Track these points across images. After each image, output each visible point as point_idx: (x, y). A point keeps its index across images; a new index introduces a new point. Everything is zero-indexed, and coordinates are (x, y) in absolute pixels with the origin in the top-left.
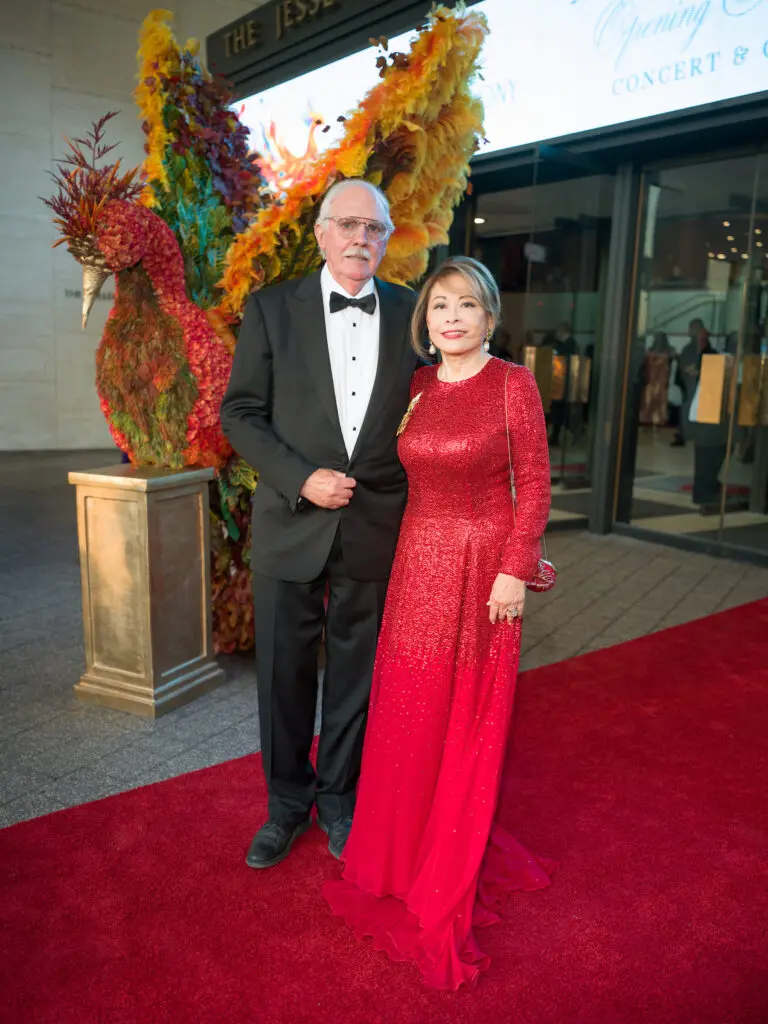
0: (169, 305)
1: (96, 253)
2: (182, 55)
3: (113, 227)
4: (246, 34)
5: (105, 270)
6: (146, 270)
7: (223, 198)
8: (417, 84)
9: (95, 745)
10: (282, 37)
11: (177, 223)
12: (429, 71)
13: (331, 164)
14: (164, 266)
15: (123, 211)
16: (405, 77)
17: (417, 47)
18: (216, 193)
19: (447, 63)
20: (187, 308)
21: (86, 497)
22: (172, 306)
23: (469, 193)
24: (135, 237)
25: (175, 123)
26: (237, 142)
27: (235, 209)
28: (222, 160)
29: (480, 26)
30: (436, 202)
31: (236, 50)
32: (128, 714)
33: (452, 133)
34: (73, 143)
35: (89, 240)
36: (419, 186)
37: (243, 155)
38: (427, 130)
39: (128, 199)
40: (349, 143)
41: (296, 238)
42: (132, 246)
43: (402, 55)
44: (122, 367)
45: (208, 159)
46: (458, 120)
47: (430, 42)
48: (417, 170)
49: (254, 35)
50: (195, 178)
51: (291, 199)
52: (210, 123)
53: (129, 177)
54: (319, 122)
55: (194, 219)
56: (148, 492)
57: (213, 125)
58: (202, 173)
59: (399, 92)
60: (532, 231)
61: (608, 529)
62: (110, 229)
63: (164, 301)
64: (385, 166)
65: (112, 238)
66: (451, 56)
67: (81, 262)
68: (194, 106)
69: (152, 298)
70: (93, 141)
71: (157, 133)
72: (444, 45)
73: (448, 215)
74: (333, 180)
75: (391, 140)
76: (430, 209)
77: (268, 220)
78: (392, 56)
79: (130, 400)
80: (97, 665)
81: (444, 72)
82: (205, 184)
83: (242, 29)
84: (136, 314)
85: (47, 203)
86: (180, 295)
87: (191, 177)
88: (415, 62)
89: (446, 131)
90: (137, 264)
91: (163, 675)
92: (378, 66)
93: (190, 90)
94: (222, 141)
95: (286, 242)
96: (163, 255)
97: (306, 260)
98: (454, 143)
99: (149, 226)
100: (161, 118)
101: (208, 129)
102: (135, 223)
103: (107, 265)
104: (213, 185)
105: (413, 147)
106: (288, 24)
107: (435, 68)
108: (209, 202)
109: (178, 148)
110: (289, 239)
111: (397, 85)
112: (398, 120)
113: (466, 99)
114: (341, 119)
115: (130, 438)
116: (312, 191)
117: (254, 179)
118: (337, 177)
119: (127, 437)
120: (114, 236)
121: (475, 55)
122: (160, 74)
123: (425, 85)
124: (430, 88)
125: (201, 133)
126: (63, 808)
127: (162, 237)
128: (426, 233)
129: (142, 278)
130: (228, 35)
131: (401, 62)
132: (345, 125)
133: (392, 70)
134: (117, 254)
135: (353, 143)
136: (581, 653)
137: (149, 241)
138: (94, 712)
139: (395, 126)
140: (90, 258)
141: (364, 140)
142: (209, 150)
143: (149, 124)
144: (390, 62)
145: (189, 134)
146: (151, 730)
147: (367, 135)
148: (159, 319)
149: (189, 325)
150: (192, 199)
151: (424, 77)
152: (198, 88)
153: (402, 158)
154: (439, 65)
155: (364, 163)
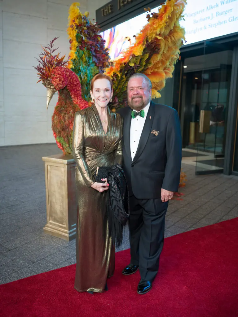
0: (76, 101)
1: (51, 85)
2: (83, 17)
3: (57, 76)
4: (108, 9)
5: (54, 90)
6: (68, 89)
7: (96, 64)
8: (161, 23)
9: (48, 250)
10: (119, 10)
11: (80, 72)
12: (165, 18)
13: (131, 52)
14: (74, 88)
15: (60, 70)
16: (157, 21)
17: (161, 10)
18: (94, 62)
19: (171, 15)
20: (82, 102)
21: (48, 165)
22: (77, 101)
23: (180, 59)
24: (64, 79)
25: (80, 40)
26: (101, 45)
27: (100, 67)
28: (96, 51)
29: (183, 2)
30: (168, 63)
31: (105, 14)
32: (60, 239)
33: (173, 39)
34: (45, 48)
35: (49, 80)
36: (161, 58)
37: (103, 49)
38: (164, 39)
39: (62, 66)
40: (137, 44)
41: (118, 77)
42: (63, 82)
43: (156, 13)
44: (60, 122)
45: (91, 51)
46: (175, 35)
47: (165, 9)
48: (161, 52)
49: (111, 9)
50: (86, 57)
51: (117, 64)
52: (92, 39)
53: (62, 59)
54: (126, 38)
55: (86, 71)
56: (67, 164)
57: (93, 39)
58: (89, 56)
59: (155, 26)
60: (203, 70)
61: (230, 173)
62: (56, 76)
63: (74, 99)
64: (150, 52)
65: (56, 79)
66: (173, 13)
67: (47, 87)
68: (86, 34)
69: (70, 99)
70: (50, 47)
71: (74, 43)
72: (170, 10)
73: (172, 67)
74: (131, 57)
75: (151, 43)
76: (165, 66)
77: (109, 71)
78: (152, 14)
79: (62, 132)
80: (51, 221)
81: (170, 18)
82: (90, 59)
83: (107, 8)
84: (65, 104)
85: (36, 68)
86: (80, 97)
87: (85, 57)
88: (160, 16)
89: (171, 39)
90: (65, 88)
91: (72, 226)
92: (147, 18)
93: (85, 28)
94: (96, 45)
95: (115, 79)
96: (74, 84)
97: (122, 84)
98: (174, 43)
99: (69, 75)
100: (75, 38)
101: (91, 41)
102: (64, 74)
103: (55, 88)
104: (93, 60)
105: (159, 45)
106: (122, 5)
107: (168, 17)
108: (91, 65)
109: (81, 48)
110: (116, 78)
111: (154, 24)
112: (154, 36)
113: (179, 27)
114: (134, 36)
115: (63, 145)
116: (124, 61)
117: (106, 57)
118: (133, 56)
119: (62, 145)
120: (57, 79)
121: (181, 12)
122: (75, 24)
123: (164, 23)
124: (165, 24)
125: (88, 42)
126: (35, 274)
127: (74, 78)
128: (164, 74)
129: (67, 92)
130: (102, 10)
131: (155, 16)
132: (135, 38)
133: (152, 19)
134: (58, 85)
135: (138, 45)
136: (220, 221)
137: (69, 80)
138: (49, 238)
139: (153, 38)
140: (49, 86)
141: (142, 43)
142: (91, 48)
143: (71, 40)
144: (151, 16)
145: (85, 43)
146: (67, 245)
147: (143, 41)
148: (72, 106)
149: (82, 108)
150: (85, 65)
151: (163, 21)
152: (88, 28)
153: (156, 48)
154: (169, 16)
155: (142, 51)
